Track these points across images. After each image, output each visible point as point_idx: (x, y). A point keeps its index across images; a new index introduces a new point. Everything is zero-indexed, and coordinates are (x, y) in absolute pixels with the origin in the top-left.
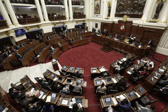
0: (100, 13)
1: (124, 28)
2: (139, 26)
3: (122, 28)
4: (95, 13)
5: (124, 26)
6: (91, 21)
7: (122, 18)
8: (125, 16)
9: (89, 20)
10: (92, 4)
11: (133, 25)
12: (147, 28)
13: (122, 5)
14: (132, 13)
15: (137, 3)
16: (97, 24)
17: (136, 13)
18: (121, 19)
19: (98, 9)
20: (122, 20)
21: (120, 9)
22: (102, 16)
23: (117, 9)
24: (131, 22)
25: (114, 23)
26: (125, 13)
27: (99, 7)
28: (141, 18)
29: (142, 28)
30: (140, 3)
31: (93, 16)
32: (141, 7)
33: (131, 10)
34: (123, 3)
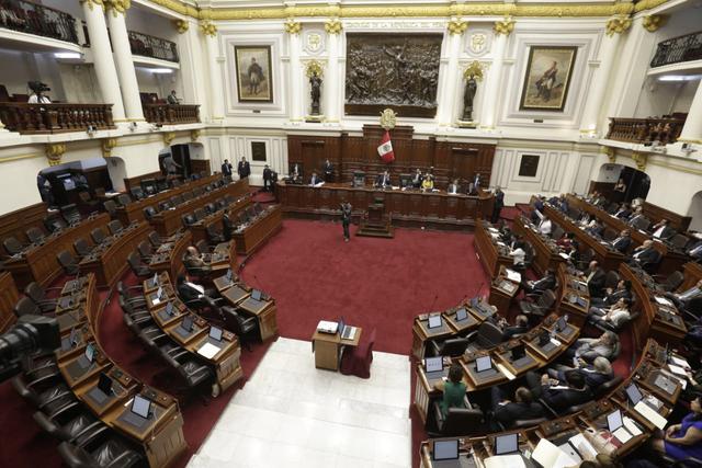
0: (271, 101)
1: (391, 149)
2: (438, 139)
3: (385, 149)
4: (240, 101)
5: (389, 143)
6: (227, 133)
7: (379, 118)
8: (388, 113)
9: (215, 131)
10: (221, 61)
11: (414, 137)
12: (458, 144)
13: (368, 77)
14: (406, 103)
15: (415, 77)
16: (264, 144)
17: (417, 103)
18: (373, 121)
19: (258, 84)
20: (379, 123)
21: (360, 88)
22: (283, 112)
23: (348, 88)
24: (409, 131)
25: (344, 135)
26: (383, 101)
27: (261, 77)
28: (433, 118)
29: (446, 143)
30: (425, 76)
31: (231, 111)
32: (429, 89)
33: (399, 94)
34: (368, 72)
